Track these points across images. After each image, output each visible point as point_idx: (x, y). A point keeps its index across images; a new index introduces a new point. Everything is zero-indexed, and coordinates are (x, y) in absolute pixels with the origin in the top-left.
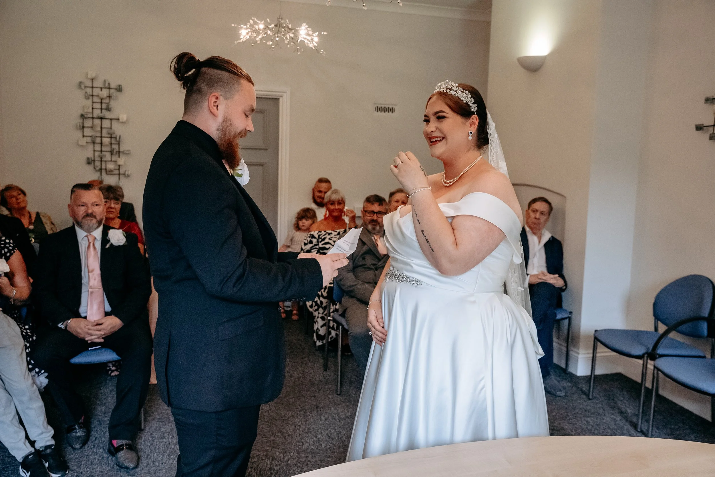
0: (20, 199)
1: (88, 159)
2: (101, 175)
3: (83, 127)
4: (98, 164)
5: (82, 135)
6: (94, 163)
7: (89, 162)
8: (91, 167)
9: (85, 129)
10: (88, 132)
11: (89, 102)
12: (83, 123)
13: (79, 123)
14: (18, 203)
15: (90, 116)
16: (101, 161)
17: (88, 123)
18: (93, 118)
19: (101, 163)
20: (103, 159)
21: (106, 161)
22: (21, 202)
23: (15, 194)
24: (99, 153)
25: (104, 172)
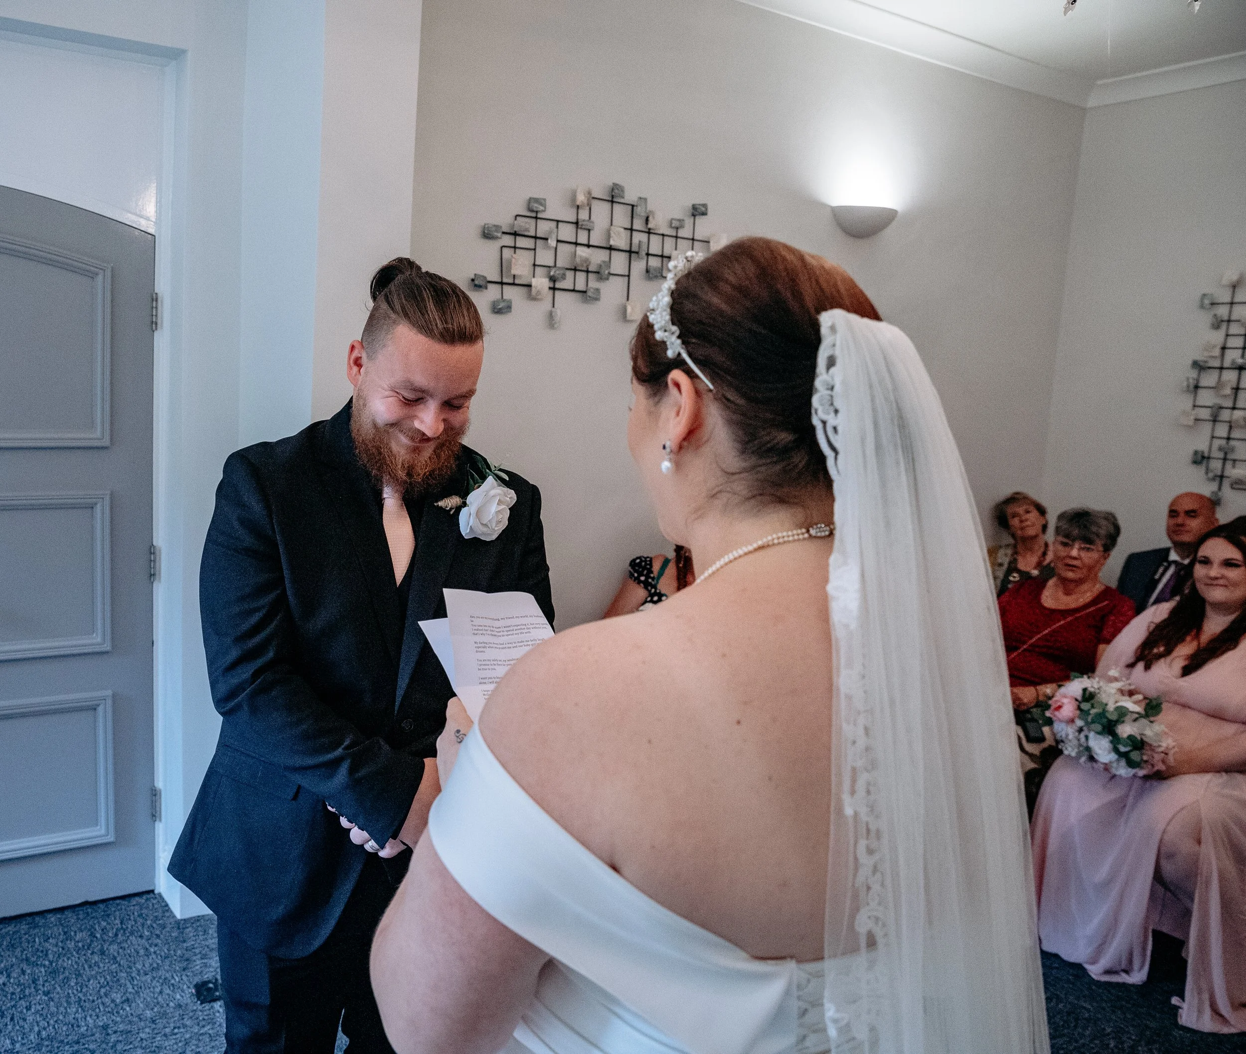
0: (1027, 520)
1: (1196, 453)
2: (1220, 489)
3: (1197, 387)
4: (1216, 465)
5: (1190, 405)
6: (1208, 463)
7: (1200, 459)
8: (1201, 470)
9: (1201, 392)
10: (1206, 398)
11: (1218, 337)
12: (1198, 381)
13: (1188, 379)
14: (1022, 529)
15: (1217, 364)
16: (1225, 459)
17: (1208, 380)
18: (1221, 368)
19: (1224, 464)
20: (1229, 456)
21: (1234, 461)
22: (1028, 526)
23: (1021, 510)
24: (1224, 442)
25: (1226, 484)
